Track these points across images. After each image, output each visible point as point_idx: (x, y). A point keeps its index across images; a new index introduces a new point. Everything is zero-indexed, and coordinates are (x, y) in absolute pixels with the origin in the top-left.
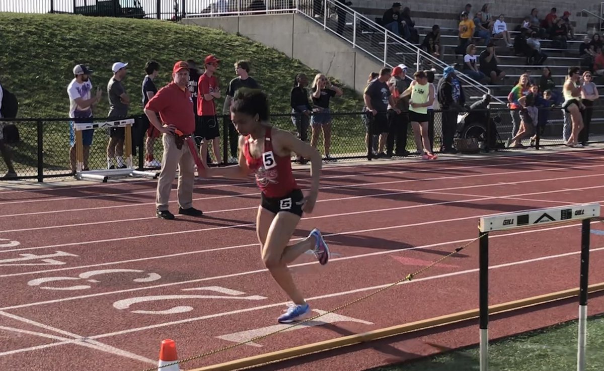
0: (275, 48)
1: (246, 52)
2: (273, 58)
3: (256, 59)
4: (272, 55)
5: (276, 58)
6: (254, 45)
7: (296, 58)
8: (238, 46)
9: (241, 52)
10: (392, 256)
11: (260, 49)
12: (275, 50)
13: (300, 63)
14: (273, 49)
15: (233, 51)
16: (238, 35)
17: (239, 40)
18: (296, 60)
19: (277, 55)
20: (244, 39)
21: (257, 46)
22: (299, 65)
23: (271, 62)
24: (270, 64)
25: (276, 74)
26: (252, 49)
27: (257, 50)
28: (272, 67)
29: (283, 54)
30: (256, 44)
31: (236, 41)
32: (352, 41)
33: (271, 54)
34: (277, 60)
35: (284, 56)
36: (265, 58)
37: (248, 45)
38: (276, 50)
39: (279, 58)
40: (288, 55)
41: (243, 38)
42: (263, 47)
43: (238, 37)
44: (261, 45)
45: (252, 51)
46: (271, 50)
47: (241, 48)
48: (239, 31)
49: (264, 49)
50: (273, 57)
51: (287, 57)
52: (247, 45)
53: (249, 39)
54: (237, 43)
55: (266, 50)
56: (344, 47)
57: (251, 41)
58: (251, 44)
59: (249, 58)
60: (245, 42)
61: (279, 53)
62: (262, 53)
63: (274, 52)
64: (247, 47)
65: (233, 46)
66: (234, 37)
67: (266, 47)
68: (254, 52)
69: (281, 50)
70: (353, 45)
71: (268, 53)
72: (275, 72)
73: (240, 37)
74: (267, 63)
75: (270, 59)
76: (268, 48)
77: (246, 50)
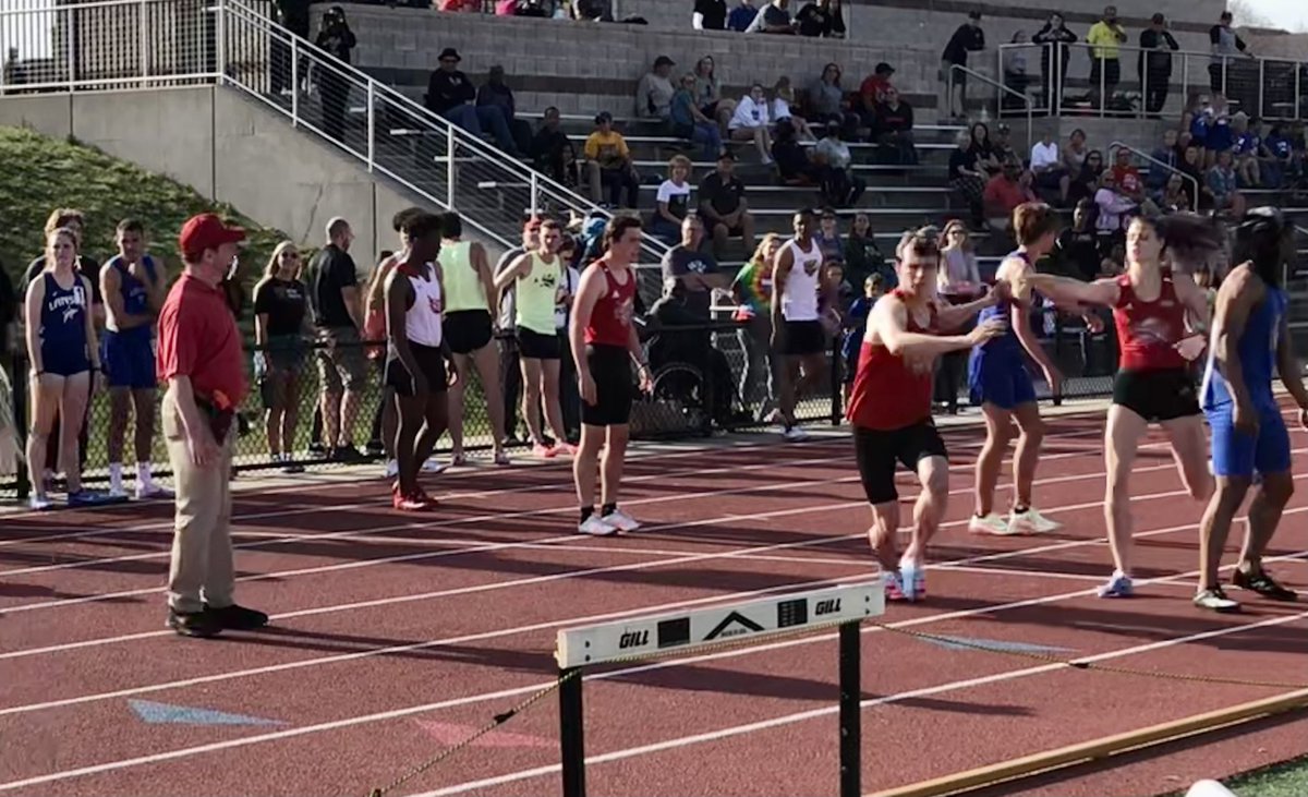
0: (168, 175)
1: (93, 186)
2: (162, 202)
3: (118, 204)
4: (161, 194)
5: (172, 200)
6: (114, 167)
7: (227, 201)
8: (72, 171)
9: (78, 186)
10: (418, 722)
11: (127, 177)
12: (169, 180)
13: (233, 212)
14: (164, 178)
15: (57, 184)
16: (73, 141)
17: (73, 154)
18: (223, 206)
19: (172, 194)
20: (87, 151)
21: (121, 171)
22: (231, 218)
23: (157, 212)
24: (155, 217)
25: (169, 242)
26: (107, 179)
27: (121, 180)
28: (163, 226)
29: (190, 189)
30: (120, 165)
31: (66, 157)
32: (367, 156)
33: (157, 189)
34: (173, 206)
35: (191, 195)
36: (142, 202)
37: (99, 169)
38: (174, 182)
39: (179, 200)
40: (201, 193)
41: (83, 150)
42: (137, 173)
43: (70, 148)
44: (133, 169)
45: (108, 184)
46: (160, 180)
47: (79, 175)
48: (75, 134)
49: (141, 177)
50: (164, 198)
51: (199, 197)
52: (95, 168)
53: (100, 152)
54: (67, 164)
55: (145, 180)
56: (343, 170)
57: (105, 158)
58: (104, 165)
59: (99, 203)
60: (89, 161)
61: (180, 188)
62: (135, 189)
63: (166, 184)
64: (94, 174)
65: (57, 170)
66: (62, 146)
67: (144, 172)
68: (113, 186)
69: (183, 182)
70: (367, 164)
71: (150, 188)
72: (167, 236)
73: (77, 148)
74: (145, 214)
75: (155, 203)
76: (149, 174)
77: (90, 181)
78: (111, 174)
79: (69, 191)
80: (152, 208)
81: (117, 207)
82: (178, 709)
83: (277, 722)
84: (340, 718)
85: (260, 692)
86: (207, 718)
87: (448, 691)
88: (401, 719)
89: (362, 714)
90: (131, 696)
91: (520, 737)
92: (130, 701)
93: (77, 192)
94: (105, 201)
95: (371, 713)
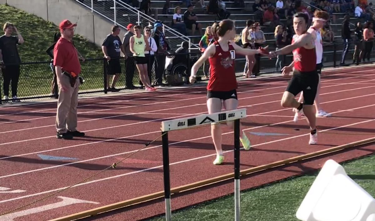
0: (35, 15)
1: (14, 18)
2: (33, 22)
3: (20, 22)
4: (33, 20)
5: (36, 21)
6: (19, 12)
7: (51, 21)
8: (7, 13)
9: (9, 18)
10: (117, 158)
11: (23, 15)
12: (34, 16)
13: (53, 24)
14: (33, 15)
15: (3, 17)
16: (7, 5)
17: (7, 9)
18: (51, 23)
19: (36, 20)
20: (11, 8)
21: (21, 13)
22: (53, 26)
23: (32, 24)
24: (32, 26)
25: (36, 33)
26: (17, 16)
27: (21, 16)
28: (34, 29)
29: (41, 18)
30: (21, 12)
31: (5, 10)
32: (91, 7)
33: (32, 18)
34: (36, 23)
35: (41, 20)
36: (27, 22)
37: (15, 13)
38: (36, 16)
39: (38, 21)
40: (44, 19)
41: (10, 8)
42: (26, 14)
43: (6, 7)
44: (24, 13)
45: (18, 17)
46: (32, 16)
47: (9, 15)
48: (7, 3)
49: (27, 15)
50: (33, 21)
51: (44, 20)
52: (13, 12)
53: (14, 8)
54: (6, 11)
55: (28, 16)
56: (85, 12)
57: (16, 10)
58: (16, 12)
59: (16, 22)
60: (12, 10)
61: (38, 18)
62: (25, 18)
63: (34, 17)
64: (14, 14)
65: (3, 13)
66: (4, 7)
67: (28, 14)
68: (19, 18)
69: (39, 16)
70: (91, 10)
71: (30, 18)
72: (35, 31)
73: (8, 7)
74: (29, 25)
75: (31, 22)
76: (29, 14)
77: (13, 16)
78: (18, 14)
79: (7, 19)
80: (30, 23)
81: (20, 23)
82: (51, 156)
83: (78, 159)
84: (95, 158)
85: (73, 152)
86: (59, 158)
87: (124, 150)
88: (112, 157)
89: (101, 156)
90: (37, 153)
91: (145, 161)
92: (38, 155)
93: (9, 19)
94: (17, 22)
95: (103, 156)
